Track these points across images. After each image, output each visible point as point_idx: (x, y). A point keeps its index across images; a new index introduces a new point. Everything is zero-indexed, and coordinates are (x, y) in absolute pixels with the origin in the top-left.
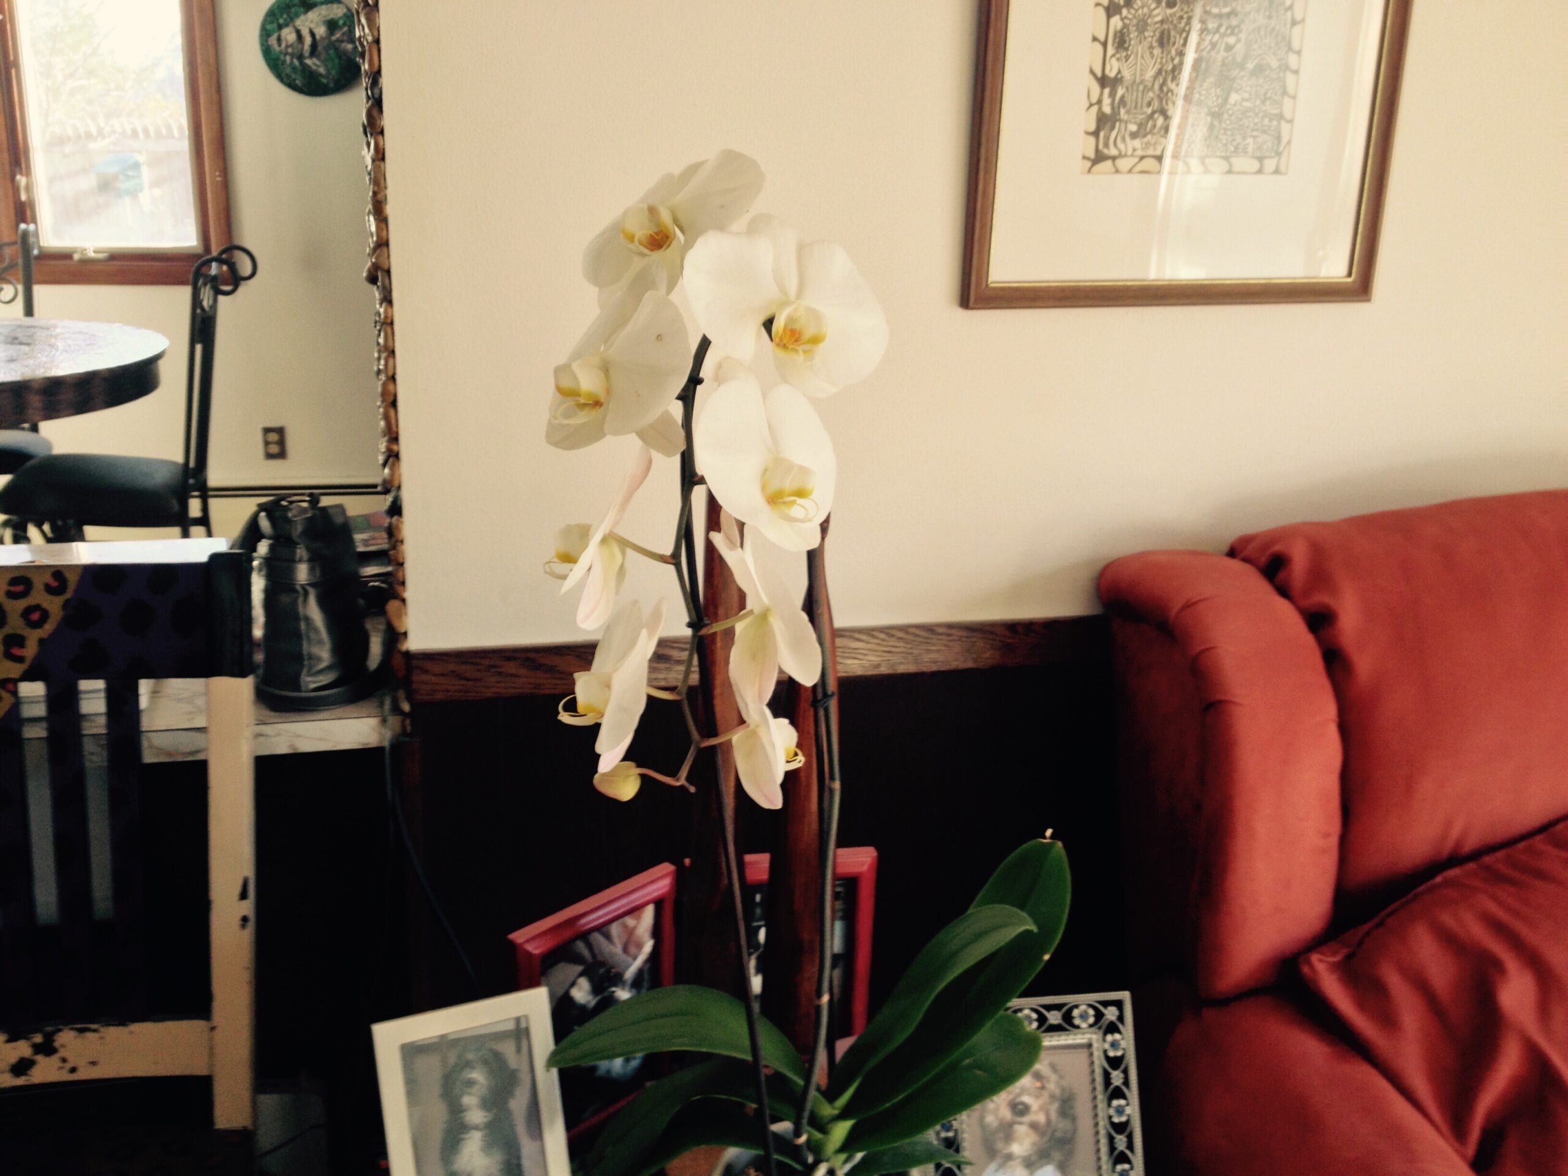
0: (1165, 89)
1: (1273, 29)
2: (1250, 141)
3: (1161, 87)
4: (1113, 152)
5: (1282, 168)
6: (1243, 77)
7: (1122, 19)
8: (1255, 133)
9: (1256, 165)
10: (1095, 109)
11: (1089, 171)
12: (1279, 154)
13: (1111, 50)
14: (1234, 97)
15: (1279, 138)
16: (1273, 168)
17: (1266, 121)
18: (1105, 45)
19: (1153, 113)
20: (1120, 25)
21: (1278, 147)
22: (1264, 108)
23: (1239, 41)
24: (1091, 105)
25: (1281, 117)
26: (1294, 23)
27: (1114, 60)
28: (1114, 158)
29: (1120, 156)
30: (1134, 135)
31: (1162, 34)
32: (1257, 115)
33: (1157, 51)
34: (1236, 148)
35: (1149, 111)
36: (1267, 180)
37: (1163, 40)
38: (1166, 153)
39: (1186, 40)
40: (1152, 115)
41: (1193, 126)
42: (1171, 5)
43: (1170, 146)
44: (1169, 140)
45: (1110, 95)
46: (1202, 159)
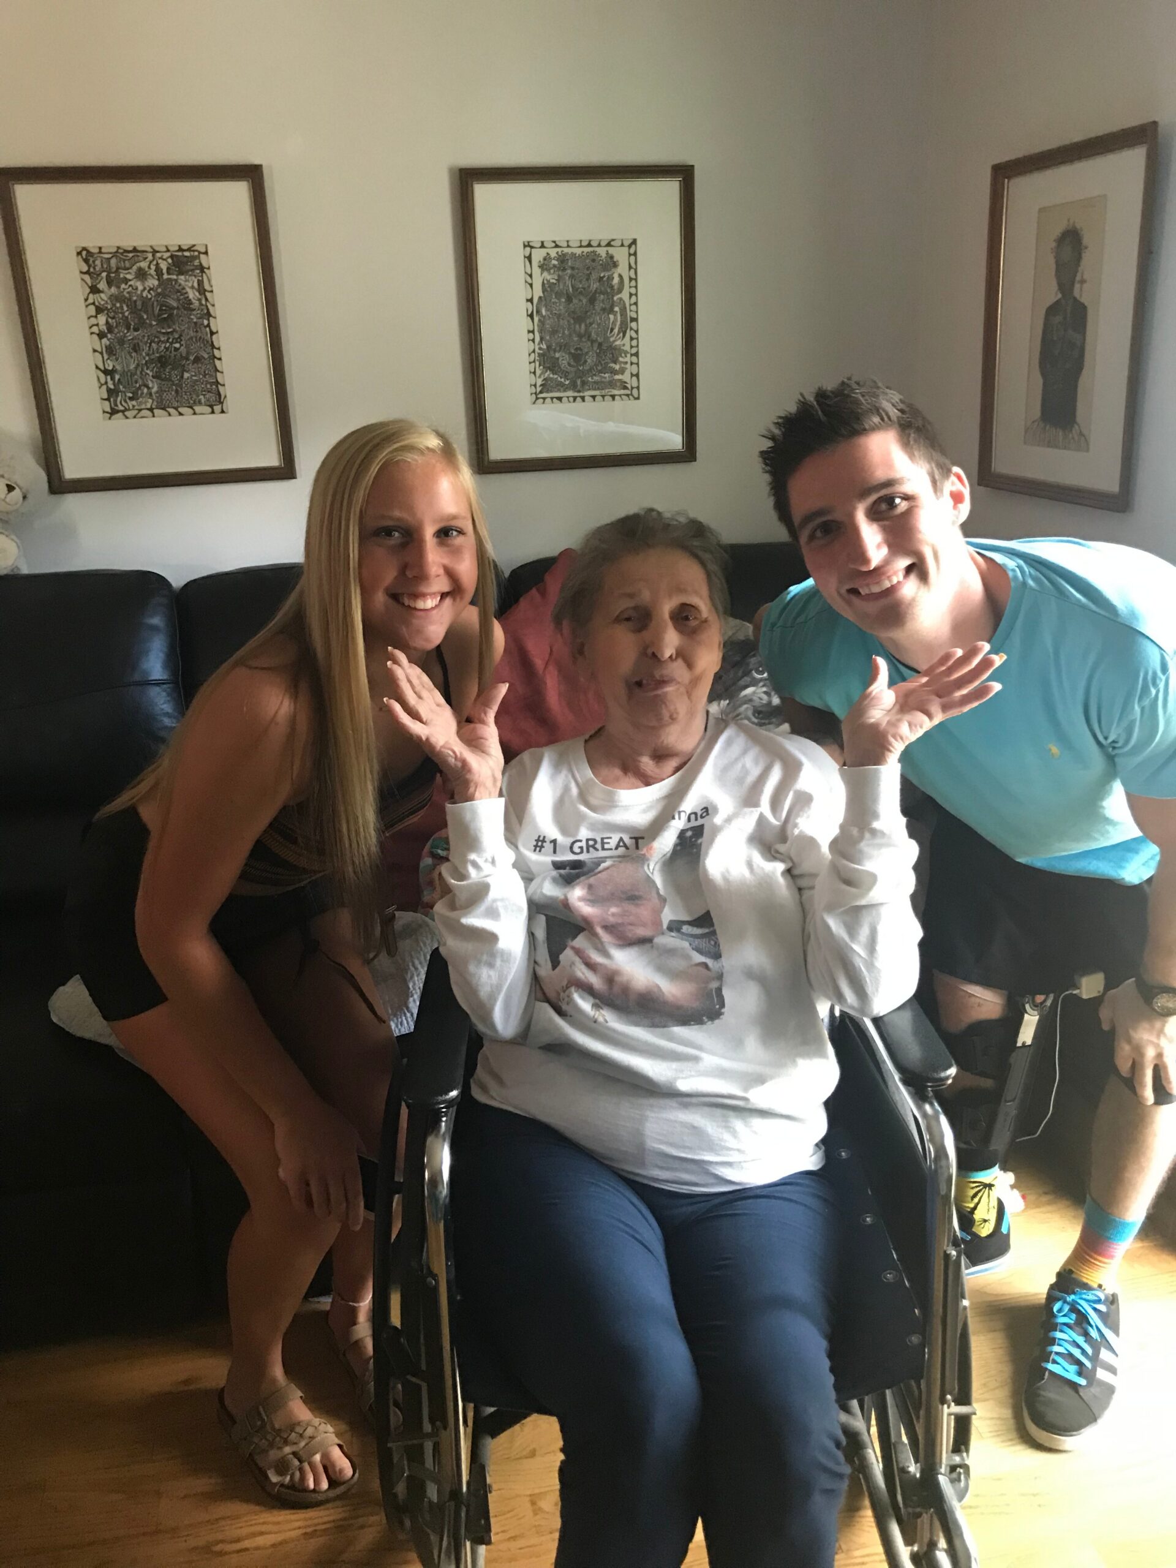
0: (144, 373)
1: (200, 337)
2: (202, 397)
3: (141, 373)
4: (121, 408)
5: (225, 410)
6: (189, 364)
7: (108, 340)
8: (204, 393)
9: (210, 410)
10: (104, 387)
11: (110, 418)
12: (221, 403)
13: (106, 357)
14: (186, 375)
15: (220, 395)
16: (220, 410)
17: (209, 386)
18: (101, 353)
19: (140, 386)
20: (108, 343)
21: (220, 399)
22: (205, 380)
23: (181, 345)
24: (102, 385)
25: (217, 383)
26: (212, 333)
27: (109, 361)
28: (123, 411)
29: (126, 410)
30: (131, 399)
31: (135, 345)
32: (202, 383)
33: (134, 354)
34: (195, 402)
35: (137, 386)
36: (218, 417)
37: (136, 348)
38: (154, 407)
39: (149, 347)
40: (139, 388)
41: (165, 391)
42: (136, 330)
43: (155, 403)
44: (153, 400)
45: (112, 379)
46: (176, 409)
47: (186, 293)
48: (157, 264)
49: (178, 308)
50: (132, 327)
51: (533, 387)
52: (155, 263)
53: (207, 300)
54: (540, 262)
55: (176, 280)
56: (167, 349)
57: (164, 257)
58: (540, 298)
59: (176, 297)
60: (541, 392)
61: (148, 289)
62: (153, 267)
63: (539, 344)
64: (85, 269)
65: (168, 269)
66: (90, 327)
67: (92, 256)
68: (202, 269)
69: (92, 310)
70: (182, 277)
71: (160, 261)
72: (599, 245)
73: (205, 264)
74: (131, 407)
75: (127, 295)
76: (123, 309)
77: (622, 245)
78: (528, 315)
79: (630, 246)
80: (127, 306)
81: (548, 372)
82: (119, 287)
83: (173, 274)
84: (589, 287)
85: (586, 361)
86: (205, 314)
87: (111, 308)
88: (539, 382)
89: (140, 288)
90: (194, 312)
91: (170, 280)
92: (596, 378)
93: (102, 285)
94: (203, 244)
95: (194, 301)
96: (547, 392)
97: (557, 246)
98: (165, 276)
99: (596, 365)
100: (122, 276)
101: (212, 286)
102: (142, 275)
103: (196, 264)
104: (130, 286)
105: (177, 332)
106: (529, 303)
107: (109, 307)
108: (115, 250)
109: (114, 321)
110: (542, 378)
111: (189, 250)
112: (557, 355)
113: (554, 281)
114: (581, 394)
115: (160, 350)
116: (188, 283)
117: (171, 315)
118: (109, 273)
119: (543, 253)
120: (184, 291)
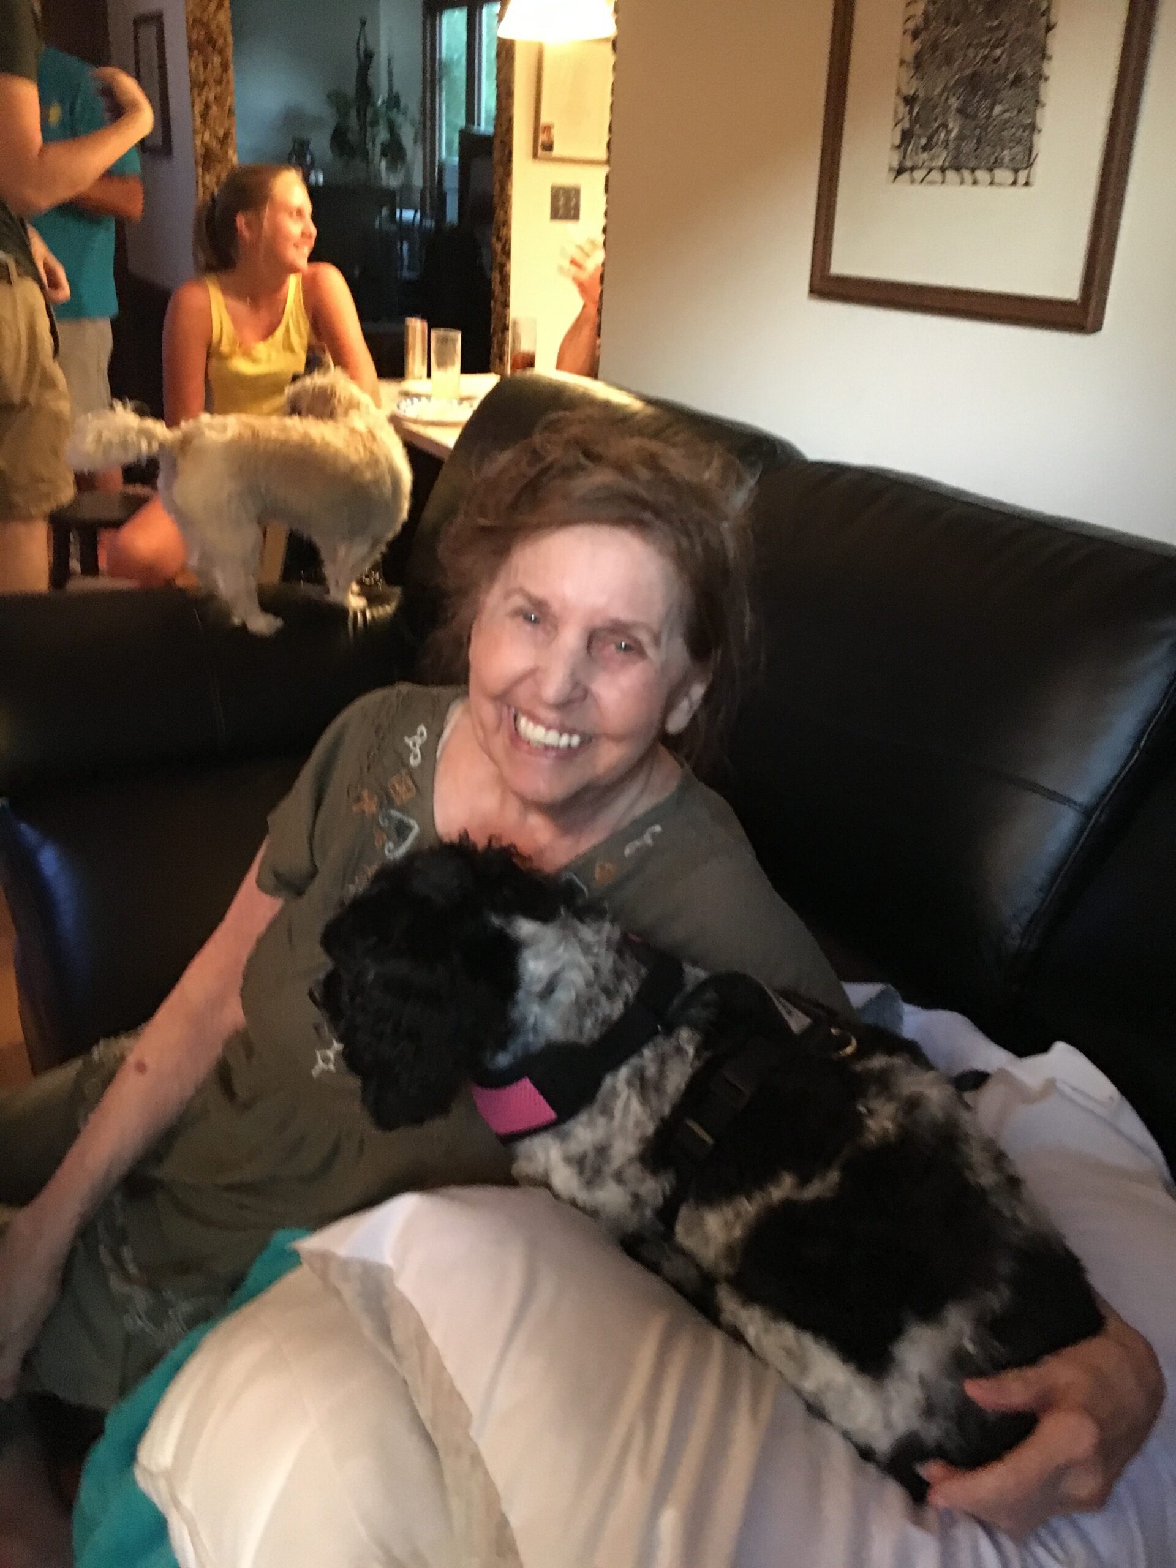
0: (948, 104)
1: (1032, 35)
2: (1008, 152)
3: (945, 104)
4: (910, 164)
5: (1031, 178)
6: (1004, 89)
8: (1013, 145)
9: (1013, 177)
10: (901, 124)
11: (894, 182)
12: (1029, 166)
13: (912, 71)
15: (1030, 149)
16: (1025, 180)
17: (1022, 131)
18: (909, 67)
19: (939, 127)
21: (1029, 160)
22: (1020, 118)
23: (1003, 52)
24: (897, 122)
25: (1033, 127)
26: (1048, 27)
28: (911, 170)
29: (915, 168)
31: (949, 53)
32: (1013, 125)
33: (944, 67)
34: (998, 161)
35: (936, 125)
36: (1019, 191)
37: (948, 58)
38: (947, 165)
39: (965, 55)
40: (937, 130)
41: (966, 137)
42: (955, 23)
43: (949, 159)
44: (949, 153)
45: (910, 112)
46: (972, 171)
50: (952, 17)
56: (984, 59)
74: (921, 163)
105: (1003, 26)
115: (976, 61)
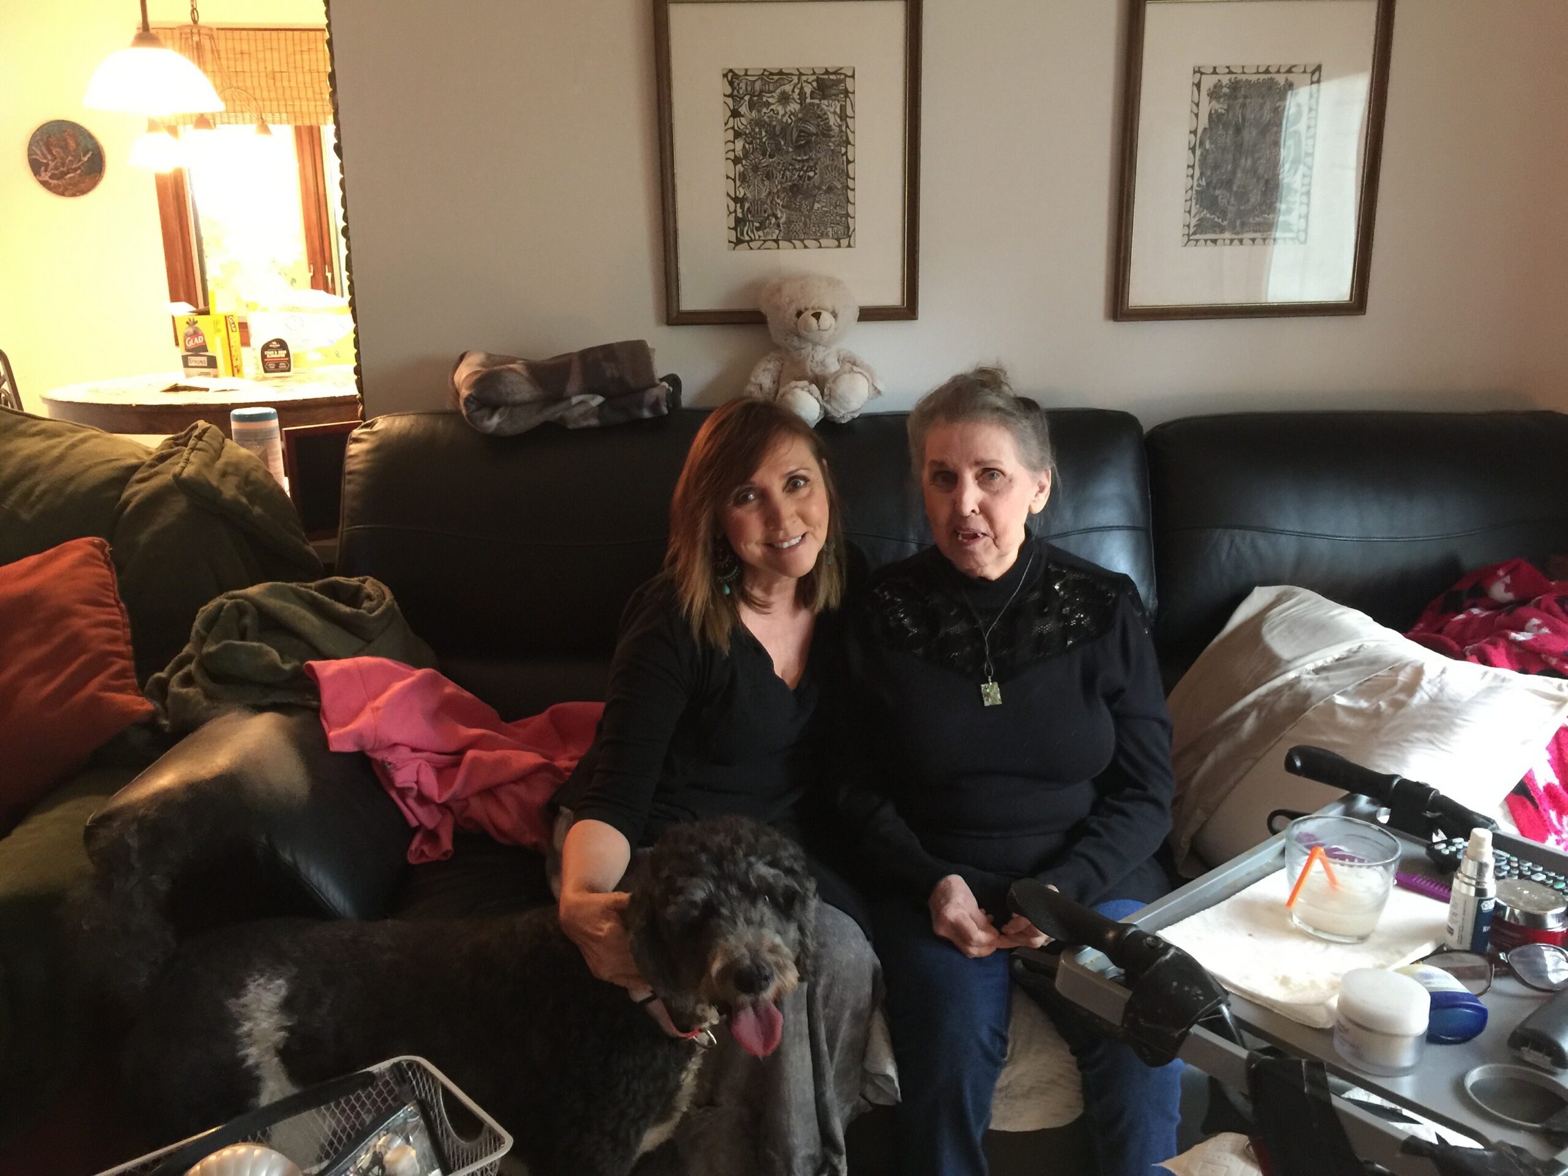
0: (774, 203)
1: (836, 166)
2: (830, 229)
3: (771, 202)
4: (747, 238)
5: (852, 243)
6: (820, 194)
7: (743, 166)
8: (832, 225)
9: (836, 243)
10: (734, 214)
11: (734, 249)
12: (850, 237)
13: (738, 184)
14: (816, 206)
15: (848, 228)
16: (847, 244)
17: (838, 218)
18: (734, 180)
19: (769, 216)
20: (742, 169)
21: (848, 233)
22: (835, 211)
24: (730, 213)
25: (848, 215)
26: (849, 162)
27: (741, 189)
28: (748, 242)
29: (752, 240)
30: (758, 229)
31: (768, 173)
32: (832, 215)
33: (766, 182)
34: (822, 234)
35: (766, 215)
36: (843, 251)
37: (769, 176)
38: (779, 238)
39: (783, 175)
40: (767, 218)
41: (793, 222)
42: (771, 156)
43: (782, 234)
44: (780, 231)
45: (741, 208)
46: (802, 241)
47: (827, 119)
48: (802, 88)
49: (816, 135)
50: (768, 153)
51: (1186, 228)
52: (799, 86)
53: (847, 126)
54: (1210, 89)
55: (819, 106)
56: (800, 177)
57: (809, 81)
58: (1205, 129)
59: (816, 123)
60: (1195, 233)
61: (789, 113)
62: (797, 91)
63: (1198, 180)
64: (729, 91)
65: (812, 93)
66: (727, 153)
67: (737, 79)
68: (846, 92)
69: (730, 135)
70: (825, 102)
71: (805, 84)
72: (1278, 72)
73: (850, 89)
74: (757, 238)
75: (767, 120)
76: (761, 134)
77: (1305, 72)
78: (1189, 149)
79: (1313, 73)
80: (766, 132)
81: (1205, 211)
82: (759, 111)
83: (816, 98)
84: (1262, 116)
85: (1248, 200)
86: (844, 142)
87: (750, 133)
88: (1194, 222)
89: (782, 112)
90: (833, 139)
91: (812, 104)
92: (1257, 219)
93: (744, 110)
94: (851, 67)
95: (834, 127)
96: (1201, 233)
97: (1231, 72)
98: (808, 100)
99: (1260, 205)
100: (764, 99)
101: (854, 112)
102: (785, 99)
103: (841, 88)
104: (772, 110)
105: (812, 160)
106: (1193, 135)
107: (747, 132)
108: (760, 72)
109: (751, 146)
110: (1197, 218)
111: (835, 73)
112: (1217, 192)
113: (1223, 112)
114: (1240, 237)
115: (794, 178)
116: (830, 108)
117: (808, 142)
118: (752, 96)
119: (1214, 79)
120: (826, 116)
